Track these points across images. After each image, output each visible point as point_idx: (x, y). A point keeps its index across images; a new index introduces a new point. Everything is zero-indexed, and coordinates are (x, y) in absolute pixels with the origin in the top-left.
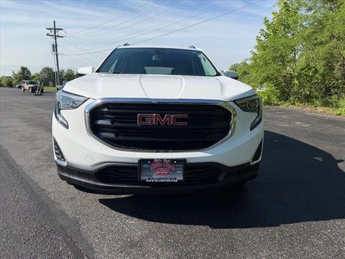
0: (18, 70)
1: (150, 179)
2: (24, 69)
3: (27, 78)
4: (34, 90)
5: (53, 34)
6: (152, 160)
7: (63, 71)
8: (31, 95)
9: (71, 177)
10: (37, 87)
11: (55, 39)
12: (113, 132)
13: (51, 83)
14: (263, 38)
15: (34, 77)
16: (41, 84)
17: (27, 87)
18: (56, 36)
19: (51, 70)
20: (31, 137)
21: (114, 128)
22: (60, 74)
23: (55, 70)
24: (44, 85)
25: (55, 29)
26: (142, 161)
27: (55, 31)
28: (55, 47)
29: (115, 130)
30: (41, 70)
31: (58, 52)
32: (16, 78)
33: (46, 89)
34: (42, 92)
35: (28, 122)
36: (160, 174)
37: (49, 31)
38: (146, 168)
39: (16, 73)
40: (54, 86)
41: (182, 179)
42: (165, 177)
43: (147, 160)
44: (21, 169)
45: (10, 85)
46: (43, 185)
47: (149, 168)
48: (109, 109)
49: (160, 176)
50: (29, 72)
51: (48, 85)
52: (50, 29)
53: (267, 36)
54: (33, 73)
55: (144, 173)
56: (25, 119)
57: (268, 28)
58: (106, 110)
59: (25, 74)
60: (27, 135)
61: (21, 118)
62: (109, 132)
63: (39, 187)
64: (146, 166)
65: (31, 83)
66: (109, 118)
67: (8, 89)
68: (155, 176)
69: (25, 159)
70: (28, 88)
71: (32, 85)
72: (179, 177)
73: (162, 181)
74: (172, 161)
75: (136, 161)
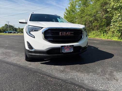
6: (65, 46)
9: (36, 54)
12: (52, 38)
14: (66, 15)
21: (53, 37)
26: (62, 46)
41: (73, 51)
42: (68, 51)
43: (63, 46)
47: (64, 48)
53: (67, 14)
55: (63, 50)
57: (67, 12)
58: (50, 31)
62: (50, 38)
64: (63, 48)
66: (50, 34)
68: (65, 51)
72: (72, 50)
74: (70, 46)
75: (60, 47)
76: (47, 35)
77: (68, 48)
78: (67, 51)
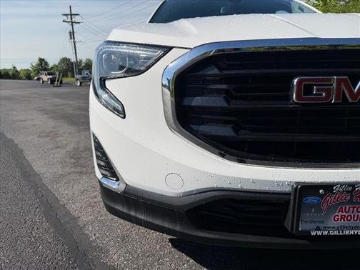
0: (35, 62)
1: (318, 229)
2: (41, 60)
3: (45, 69)
4: (52, 81)
5: (69, 20)
6: (328, 187)
7: (81, 61)
8: (50, 87)
10: (55, 78)
11: (72, 25)
12: (226, 123)
13: (69, 74)
15: (52, 68)
16: (59, 75)
17: (45, 78)
18: (72, 23)
19: (69, 59)
20: (52, 132)
21: (233, 112)
22: (79, 63)
23: (73, 60)
24: (63, 76)
25: (71, 15)
27: (71, 17)
28: (72, 35)
29: (233, 118)
30: (59, 60)
31: (76, 40)
32: (34, 70)
33: (65, 80)
34: (61, 83)
35: (47, 114)
36: (343, 218)
37: (65, 18)
38: (312, 205)
39: (34, 64)
40: (73, 77)
42: (352, 223)
44: (41, 180)
45: (29, 77)
46: (74, 208)
48: (220, 69)
49: (342, 223)
50: (46, 63)
51: (67, 76)
52: (66, 15)
54: (51, 65)
55: (305, 216)
56: (44, 111)
58: (216, 71)
59: (42, 65)
60: (48, 130)
61: (41, 110)
62: (217, 122)
63: (68, 213)
65: (49, 74)
66: (219, 91)
67: (27, 81)
68: (332, 223)
69: (45, 164)
70: (46, 80)
71: (51, 77)
73: (347, 232)
75: (288, 189)
76: (197, 101)
77: (350, 202)
78: (344, 228)
